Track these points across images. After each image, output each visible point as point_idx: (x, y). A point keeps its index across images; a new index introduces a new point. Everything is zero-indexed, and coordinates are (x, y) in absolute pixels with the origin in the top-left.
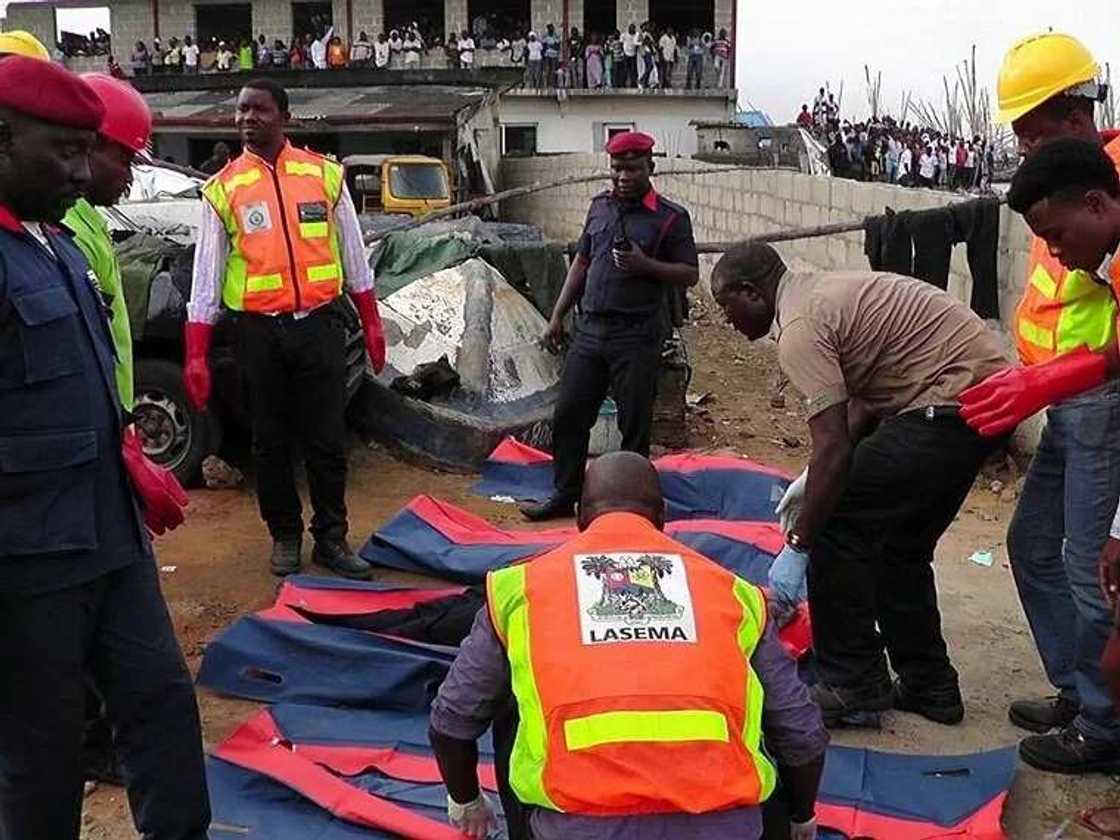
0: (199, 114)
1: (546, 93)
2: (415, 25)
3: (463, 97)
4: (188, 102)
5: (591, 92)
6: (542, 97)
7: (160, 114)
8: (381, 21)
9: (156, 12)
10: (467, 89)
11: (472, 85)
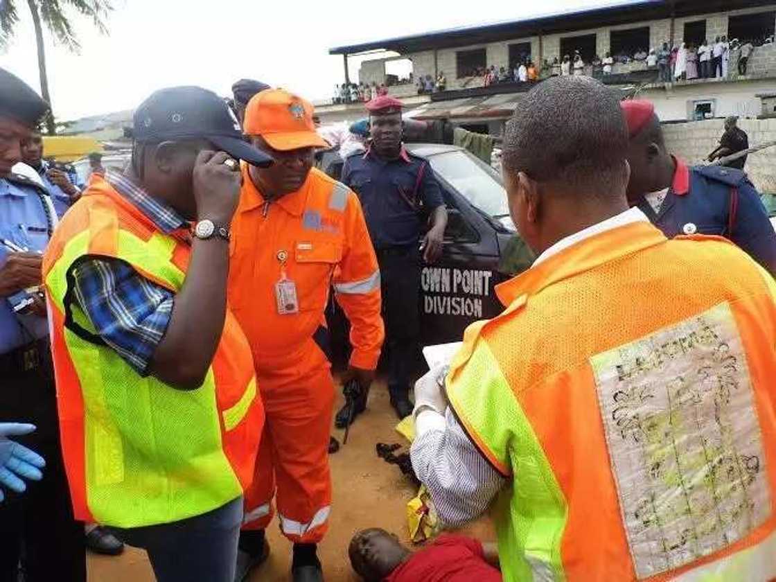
0: (470, 111)
1: (658, 85)
2: (577, 52)
3: (622, 91)
4: (462, 105)
5: (689, 82)
6: (656, 88)
7: (448, 112)
8: (559, 52)
9: (436, 59)
10: (623, 86)
11: (627, 83)
